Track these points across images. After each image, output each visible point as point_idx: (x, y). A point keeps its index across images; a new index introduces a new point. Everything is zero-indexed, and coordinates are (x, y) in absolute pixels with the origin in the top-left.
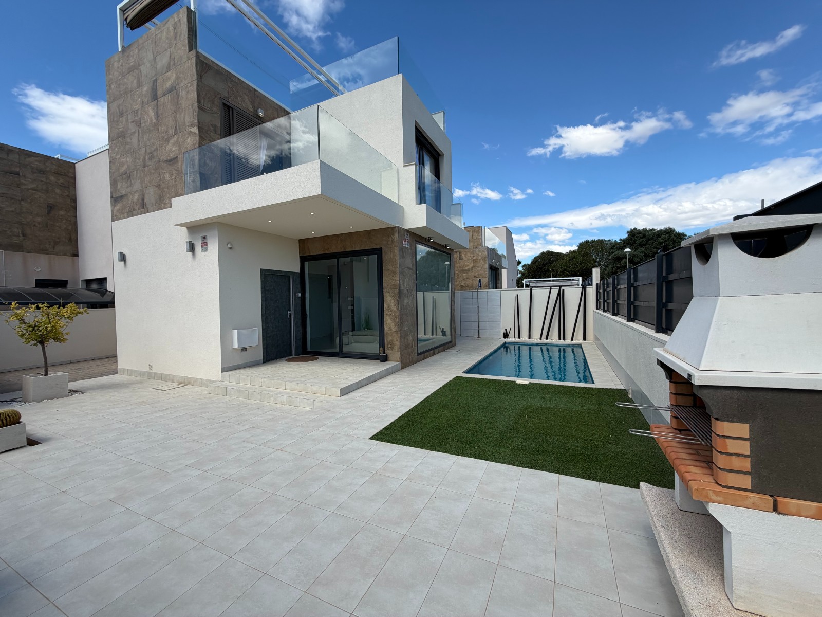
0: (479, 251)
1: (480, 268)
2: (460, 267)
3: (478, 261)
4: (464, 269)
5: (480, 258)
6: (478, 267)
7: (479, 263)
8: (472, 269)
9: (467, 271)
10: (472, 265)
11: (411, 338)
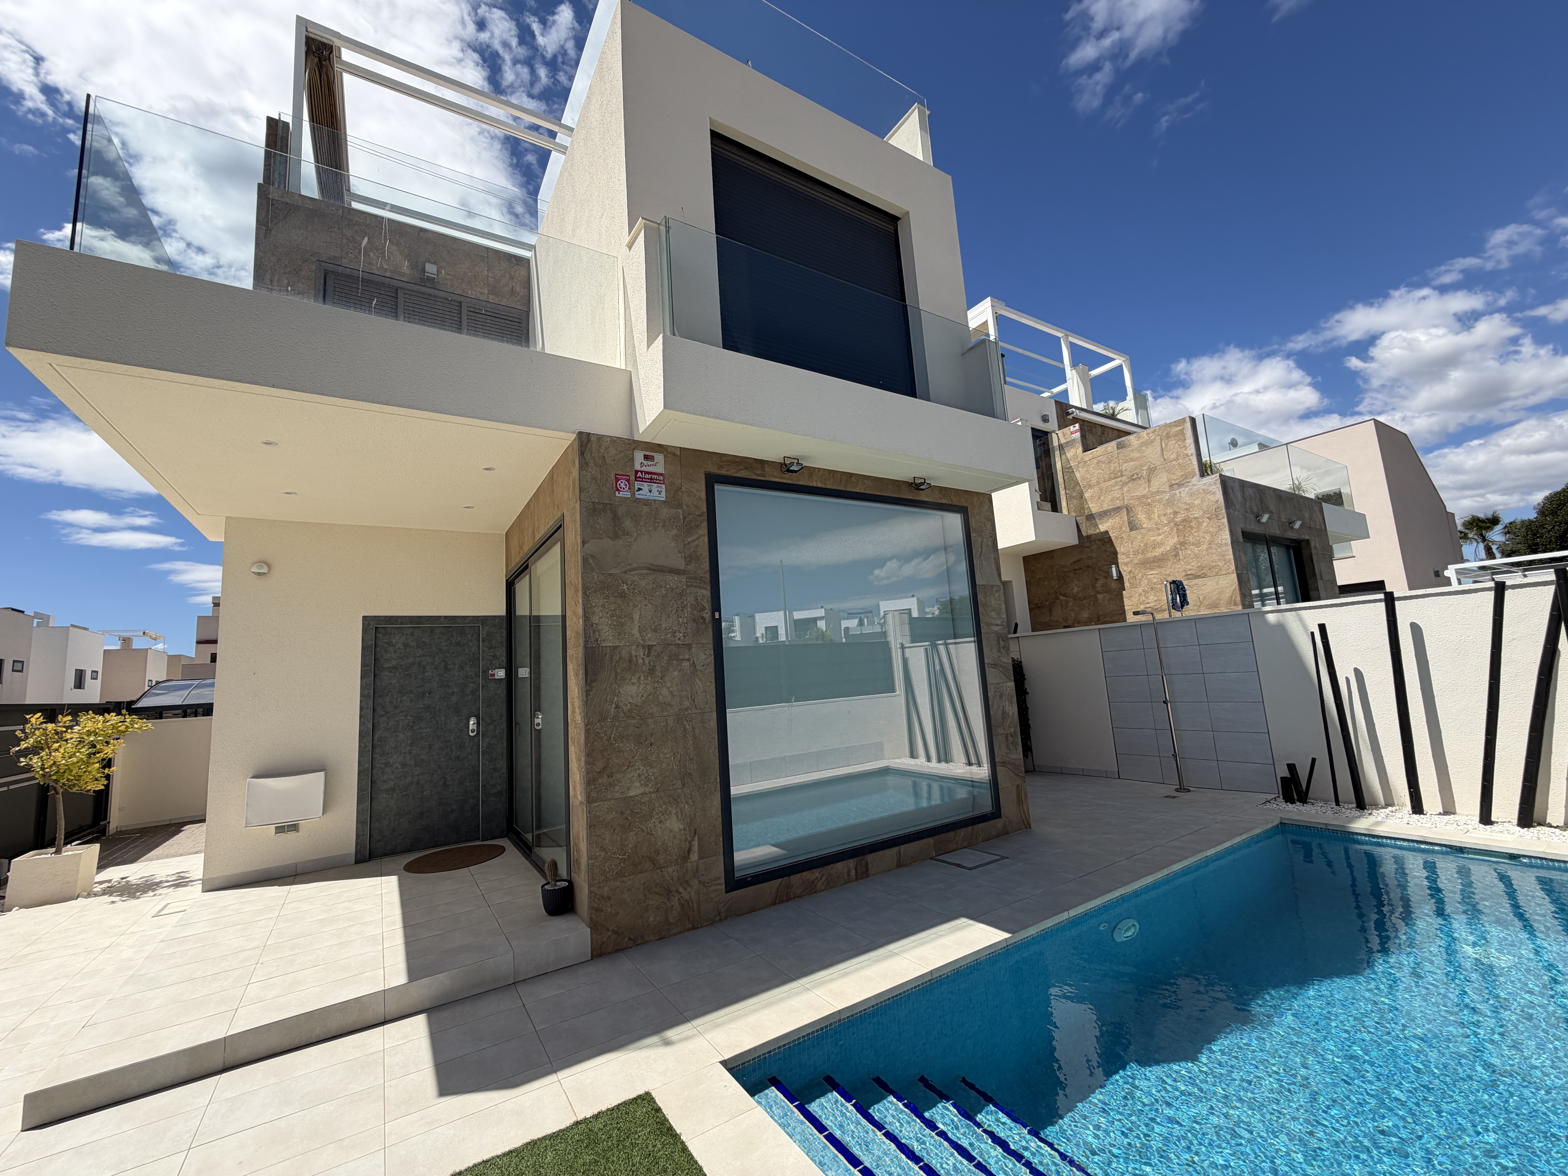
0: (1191, 495)
1: (1205, 547)
2: (1136, 553)
3: (1193, 524)
4: (1149, 555)
5: (1197, 514)
6: (1198, 544)
7: (1199, 528)
8: (1175, 552)
9: (1159, 561)
10: (1173, 540)
11: (675, 824)
